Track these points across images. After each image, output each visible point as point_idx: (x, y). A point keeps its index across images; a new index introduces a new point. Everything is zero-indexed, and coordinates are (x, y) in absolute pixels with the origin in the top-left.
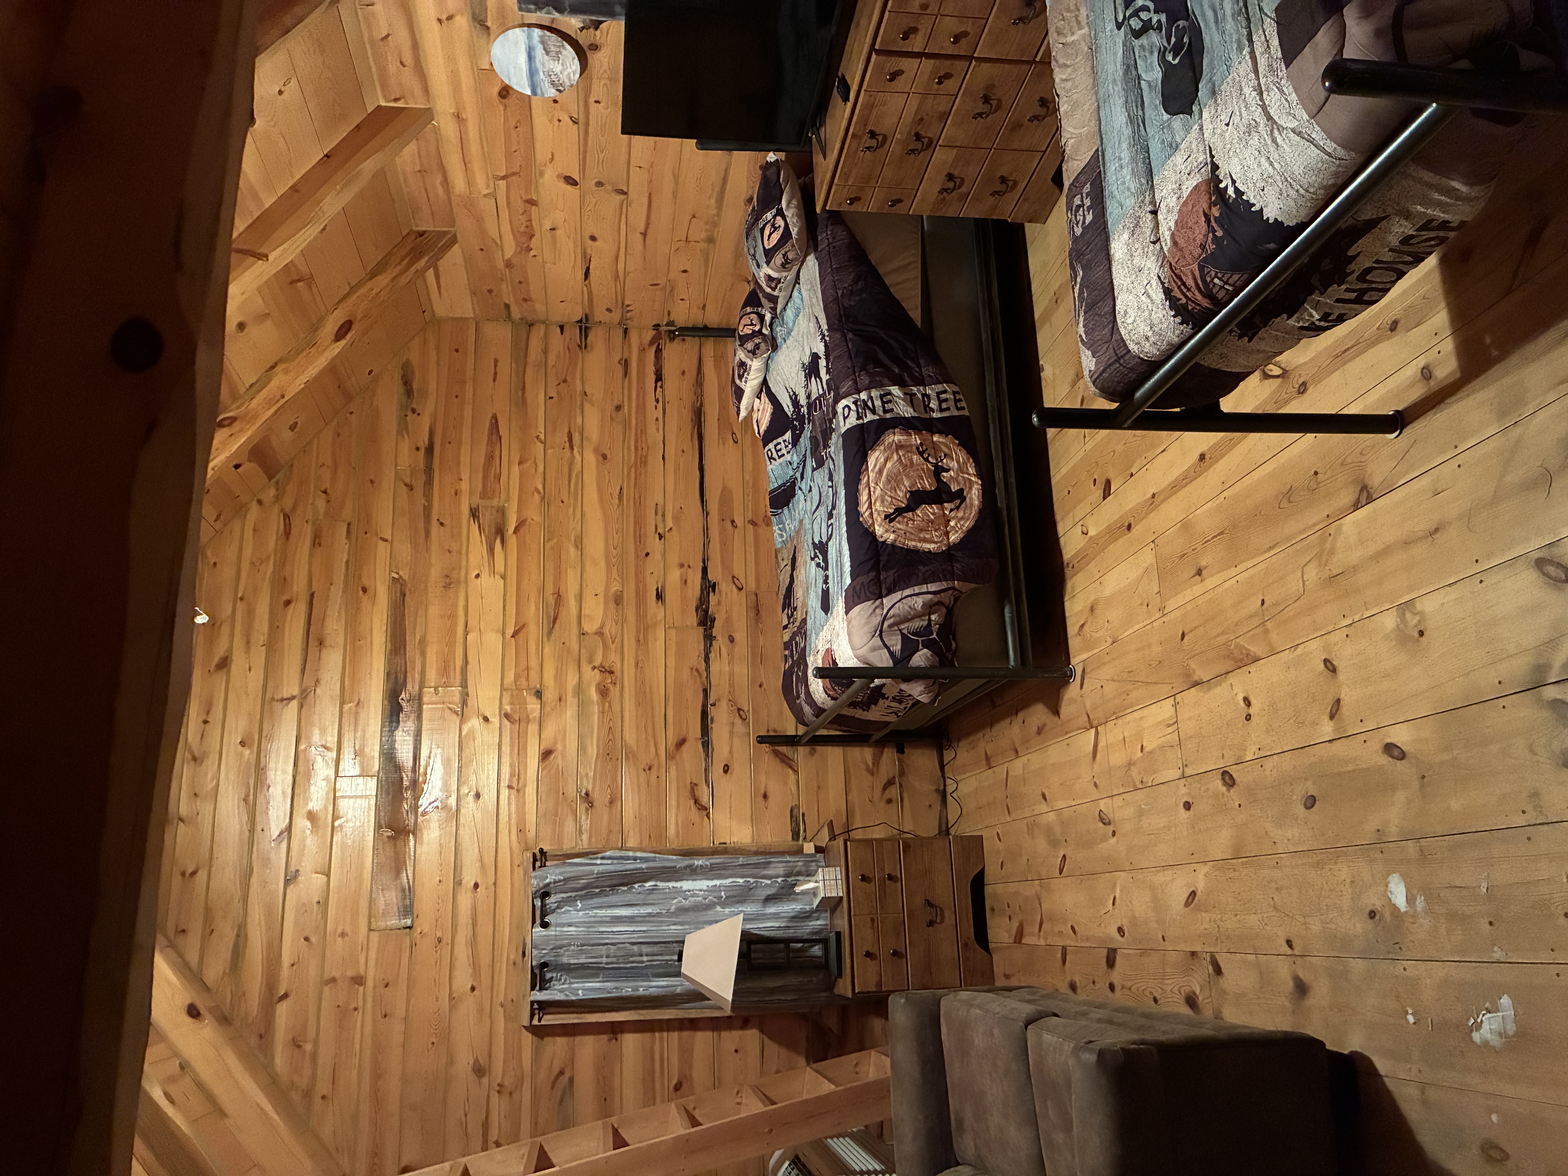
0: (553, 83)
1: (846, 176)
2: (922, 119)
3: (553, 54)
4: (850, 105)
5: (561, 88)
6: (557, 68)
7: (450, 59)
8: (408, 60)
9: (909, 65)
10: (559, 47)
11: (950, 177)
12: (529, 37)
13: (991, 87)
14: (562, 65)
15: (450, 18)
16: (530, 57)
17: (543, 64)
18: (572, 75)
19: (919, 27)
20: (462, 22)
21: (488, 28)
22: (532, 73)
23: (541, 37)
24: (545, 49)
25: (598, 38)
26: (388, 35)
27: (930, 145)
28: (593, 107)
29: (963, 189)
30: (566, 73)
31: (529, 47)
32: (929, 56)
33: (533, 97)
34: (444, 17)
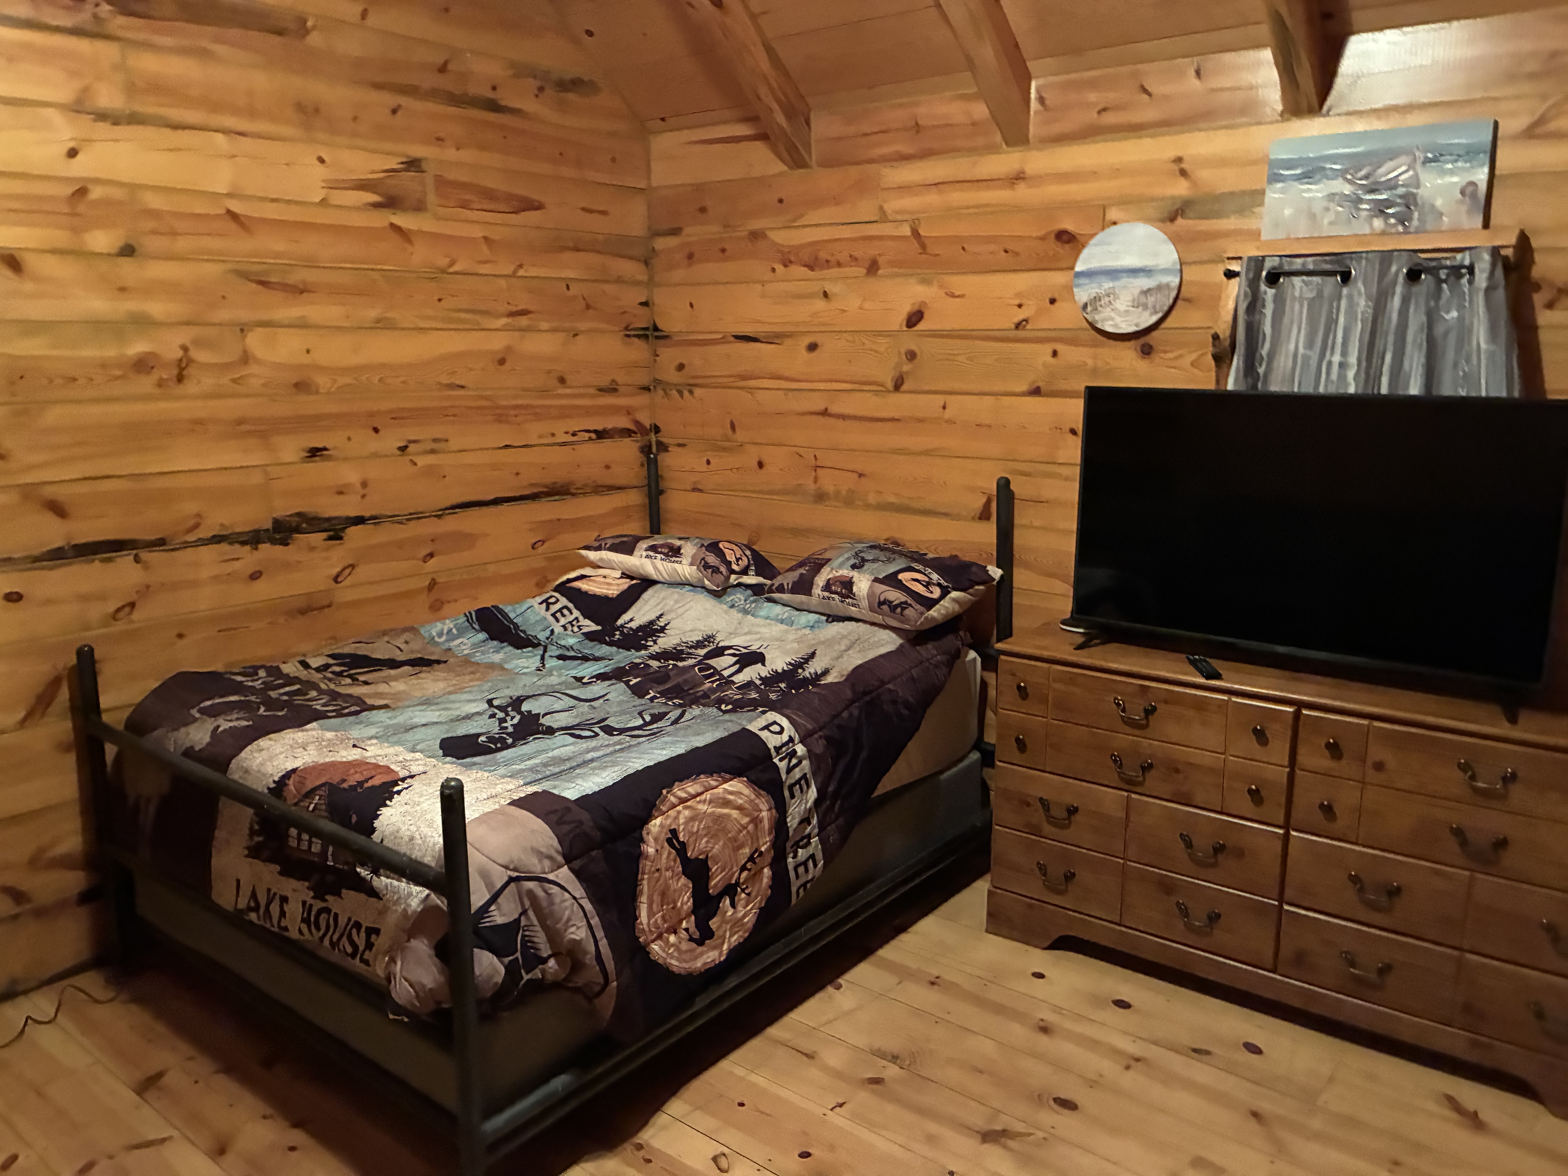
0: (1097, 299)
1: (1072, 680)
2: (1177, 771)
3: (1143, 299)
4: (1202, 680)
5: (1089, 309)
6: (1122, 304)
7: (1116, 172)
8: (1109, 118)
9: (1279, 750)
10: (1154, 307)
11: (1072, 811)
12: (1166, 271)
13: (1240, 853)
14: (1127, 311)
15: (1183, 173)
16: (1134, 272)
17: (1125, 287)
18: (1111, 323)
19: (1344, 762)
20: (1181, 189)
21: (1172, 220)
22: (1113, 273)
23: (1168, 286)
24: (1149, 290)
25: (1162, 355)
26: (1149, 94)
27: (1130, 784)
28: (1048, 348)
29: (1048, 829)
30: (1113, 314)
31: (1150, 271)
32: (1291, 777)
33: (1071, 273)
34: (1183, 166)
